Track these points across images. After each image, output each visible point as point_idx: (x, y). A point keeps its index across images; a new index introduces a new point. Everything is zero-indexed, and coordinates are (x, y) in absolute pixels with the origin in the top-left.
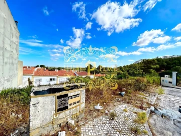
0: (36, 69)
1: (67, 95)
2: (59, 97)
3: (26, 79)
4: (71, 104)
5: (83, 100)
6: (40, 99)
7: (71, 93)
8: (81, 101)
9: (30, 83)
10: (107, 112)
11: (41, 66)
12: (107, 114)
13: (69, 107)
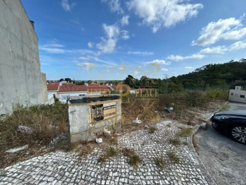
0: (61, 84)
1: (102, 105)
2: (94, 107)
3: (51, 96)
4: (107, 115)
5: (120, 112)
6: (77, 108)
7: (106, 104)
8: (118, 113)
9: (57, 100)
10: (146, 126)
11: (67, 80)
12: (146, 128)
13: (105, 118)
